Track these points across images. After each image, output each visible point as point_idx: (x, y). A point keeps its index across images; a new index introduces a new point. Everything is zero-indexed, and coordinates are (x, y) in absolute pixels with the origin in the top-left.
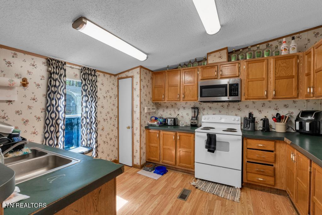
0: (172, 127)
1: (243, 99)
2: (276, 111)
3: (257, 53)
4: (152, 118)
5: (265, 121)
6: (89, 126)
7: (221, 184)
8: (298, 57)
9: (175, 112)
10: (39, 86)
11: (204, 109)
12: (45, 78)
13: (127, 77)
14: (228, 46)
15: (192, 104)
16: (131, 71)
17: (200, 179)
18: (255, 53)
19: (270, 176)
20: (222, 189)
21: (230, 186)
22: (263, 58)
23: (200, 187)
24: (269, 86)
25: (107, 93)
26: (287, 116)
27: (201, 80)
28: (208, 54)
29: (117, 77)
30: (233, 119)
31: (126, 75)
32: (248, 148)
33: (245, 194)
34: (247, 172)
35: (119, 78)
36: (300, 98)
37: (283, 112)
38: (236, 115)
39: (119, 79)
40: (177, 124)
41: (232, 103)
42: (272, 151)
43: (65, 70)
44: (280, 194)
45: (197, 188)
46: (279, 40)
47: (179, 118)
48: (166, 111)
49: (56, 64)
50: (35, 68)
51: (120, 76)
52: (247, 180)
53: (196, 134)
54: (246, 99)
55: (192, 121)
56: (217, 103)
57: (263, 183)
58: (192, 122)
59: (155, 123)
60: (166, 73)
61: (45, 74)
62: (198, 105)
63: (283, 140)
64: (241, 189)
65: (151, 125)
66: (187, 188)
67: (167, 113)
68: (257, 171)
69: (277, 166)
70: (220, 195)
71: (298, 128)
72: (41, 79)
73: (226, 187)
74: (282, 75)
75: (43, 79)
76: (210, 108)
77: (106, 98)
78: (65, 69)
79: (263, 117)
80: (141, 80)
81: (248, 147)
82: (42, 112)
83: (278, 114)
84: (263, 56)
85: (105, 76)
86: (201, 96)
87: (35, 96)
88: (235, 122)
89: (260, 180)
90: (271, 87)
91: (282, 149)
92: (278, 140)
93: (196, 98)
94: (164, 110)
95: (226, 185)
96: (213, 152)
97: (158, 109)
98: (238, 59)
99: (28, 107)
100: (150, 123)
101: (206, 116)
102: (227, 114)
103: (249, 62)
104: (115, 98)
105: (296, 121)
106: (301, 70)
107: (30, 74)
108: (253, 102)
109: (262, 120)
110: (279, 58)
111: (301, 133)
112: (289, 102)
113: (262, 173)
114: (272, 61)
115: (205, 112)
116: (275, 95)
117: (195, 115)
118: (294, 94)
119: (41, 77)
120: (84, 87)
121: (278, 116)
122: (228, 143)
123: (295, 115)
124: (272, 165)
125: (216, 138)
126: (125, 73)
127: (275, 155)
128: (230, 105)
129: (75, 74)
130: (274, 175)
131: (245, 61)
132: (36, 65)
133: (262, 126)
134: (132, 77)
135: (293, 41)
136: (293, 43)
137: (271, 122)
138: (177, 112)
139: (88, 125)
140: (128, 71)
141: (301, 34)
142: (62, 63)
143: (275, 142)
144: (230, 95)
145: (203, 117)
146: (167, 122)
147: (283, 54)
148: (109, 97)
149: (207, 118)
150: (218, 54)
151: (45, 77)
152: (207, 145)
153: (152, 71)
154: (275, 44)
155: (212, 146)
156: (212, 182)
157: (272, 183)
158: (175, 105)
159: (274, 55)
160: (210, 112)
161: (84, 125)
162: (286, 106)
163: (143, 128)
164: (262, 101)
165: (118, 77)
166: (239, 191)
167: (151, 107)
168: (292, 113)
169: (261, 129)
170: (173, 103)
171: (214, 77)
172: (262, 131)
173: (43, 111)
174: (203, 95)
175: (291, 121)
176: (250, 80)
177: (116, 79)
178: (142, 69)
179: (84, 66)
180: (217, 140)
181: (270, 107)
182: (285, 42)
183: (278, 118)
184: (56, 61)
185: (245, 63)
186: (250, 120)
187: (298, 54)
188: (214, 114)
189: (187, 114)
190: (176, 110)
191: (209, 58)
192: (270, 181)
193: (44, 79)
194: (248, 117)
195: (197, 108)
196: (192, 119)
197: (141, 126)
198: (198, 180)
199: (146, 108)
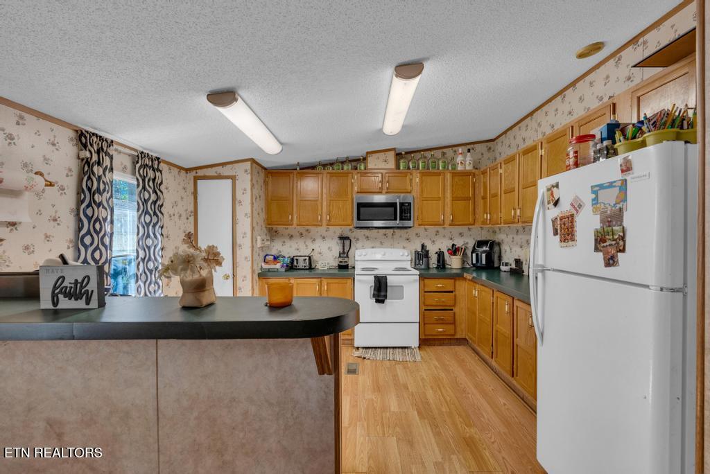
0: (307, 272)
1: (416, 225)
2: (451, 241)
3: (432, 162)
4: (267, 257)
5: (440, 255)
6: (153, 276)
7: (392, 348)
8: (474, 175)
9: (307, 246)
10: (64, 189)
11: (358, 239)
12: (73, 173)
13: (219, 177)
14: (396, 147)
15: (338, 231)
16: (229, 167)
17: (363, 348)
18: (430, 161)
19: (450, 324)
20: (397, 353)
21: (405, 348)
22: (438, 171)
23: (367, 356)
24: (446, 208)
25: (175, 207)
26: (463, 247)
27: (358, 192)
28: (368, 153)
29: (193, 173)
30: (401, 254)
31: (216, 172)
32: (426, 292)
33: (425, 353)
34: (424, 324)
35: (198, 176)
36: (476, 225)
37: (459, 243)
38: (404, 248)
39: (196, 179)
40: (313, 266)
41: (399, 230)
42: (452, 292)
43: (111, 158)
44: (459, 345)
45: (364, 358)
46: (454, 149)
47: (315, 257)
48: (288, 243)
49: (98, 144)
50: (57, 149)
51: (201, 173)
52: (425, 335)
53: (356, 277)
54: (419, 225)
55: (340, 259)
56: (377, 230)
57: (443, 335)
58: (341, 262)
59: (278, 266)
60: (295, 176)
61: (74, 165)
62: (347, 234)
63: (463, 276)
64: (419, 347)
65: (269, 270)
66: (350, 362)
67: (291, 247)
68: (437, 320)
69: (456, 310)
70: (398, 359)
71: (474, 262)
72: (67, 176)
73: (400, 350)
74: (459, 196)
75: (69, 174)
76: (367, 237)
77: (173, 217)
78: (111, 154)
79: (438, 250)
80: (253, 186)
81: (426, 290)
82: (69, 248)
83: (453, 245)
84: (438, 169)
85: (172, 170)
86: (359, 219)
87: (56, 212)
88: (404, 258)
89: (441, 332)
90: (448, 210)
91: (462, 288)
92: (457, 277)
93: (350, 222)
94: (284, 242)
95: (399, 348)
96: (382, 302)
97: (272, 240)
98: (409, 168)
99: (44, 237)
100: (266, 266)
101: (363, 252)
102: (392, 246)
103: (423, 174)
104: (187, 219)
105: (472, 253)
106: (477, 192)
107: (47, 164)
108: (425, 229)
109: (437, 253)
110: (455, 174)
111: (478, 268)
112: (464, 229)
113: (441, 322)
114: (449, 176)
115: (359, 244)
116: (452, 221)
117: (344, 249)
118: (471, 220)
119: (66, 172)
120: (142, 195)
121: (454, 249)
122: (402, 286)
123: (470, 246)
124: (452, 310)
125: (388, 281)
126: (215, 169)
127: (455, 296)
128: (397, 233)
129: (123, 166)
130: (454, 323)
131: (418, 171)
132: (58, 143)
133: (436, 262)
134: (233, 178)
135: (469, 154)
136: (469, 157)
137: (447, 255)
138: (311, 246)
139: (151, 274)
140: (223, 164)
141: (476, 146)
142: (107, 141)
143: (455, 280)
144: (401, 219)
145: (358, 253)
146: (295, 264)
147: (459, 169)
148: (177, 216)
149: (364, 254)
150: (382, 155)
151: (73, 170)
152: (376, 293)
153: (265, 169)
154: (449, 152)
155: (383, 294)
156: (381, 348)
157: (452, 332)
158: (307, 233)
159: (450, 168)
160: (368, 243)
161: (141, 275)
162: (461, 234)
163: (256, 277)
164: (437, 228)
165: (195, 175)
166: (418, 351)
167: (264, 237)
168: (467, 243)
169: (435, 266)
170: (301, 229)
171: (377, 191)
172: (436, 268)
173: (71, 245)
174: (361, 217)
175: (466, 254)
176: (424, 199)
177: (190, 179)
178: (254, 165)
179: (141, 150)
180: (388, 284)
181: (444, 236)
182: (461, 154)
183: (454, 251)
184: (97, 136)
185: (418, 175)
186: (423, 255)
187: (474, 171)
188: (373, 247)
189: (329, 248)
190: (309, 242)
191: (369, 159)
192: (450, 329)
193: (71, 175)
194: (419, 249)
195: (347, 238)
196: (340, 257)
197: (253, 271)
198: (361, 350)
199: (259, 238)
